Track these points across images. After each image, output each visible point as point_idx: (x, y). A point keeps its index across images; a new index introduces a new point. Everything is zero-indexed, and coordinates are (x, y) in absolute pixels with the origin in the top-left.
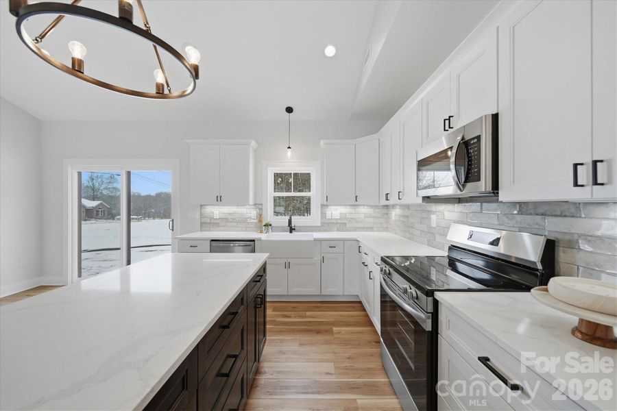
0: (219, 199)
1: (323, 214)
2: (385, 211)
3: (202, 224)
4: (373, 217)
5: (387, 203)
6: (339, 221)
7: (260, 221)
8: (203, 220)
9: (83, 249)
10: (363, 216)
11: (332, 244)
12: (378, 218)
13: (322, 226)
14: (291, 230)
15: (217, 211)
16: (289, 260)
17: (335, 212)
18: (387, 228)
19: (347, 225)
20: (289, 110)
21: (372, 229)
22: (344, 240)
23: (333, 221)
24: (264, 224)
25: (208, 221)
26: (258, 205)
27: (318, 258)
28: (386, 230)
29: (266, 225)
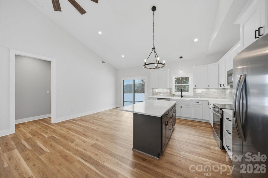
0: (159, 87)
1: (194, 92)
2: (224, 91)
3: (153, 94)
4: (217, 93)
5: (224, 87)
6: (201, 94)
7: (171, 94)
8: (154, 93)
9: (124, 101)
10: (212, 92)
11: (197, 101)
12: (220, 93)
13: (194, 96)
14: (182, 97)
15: (157, 90)
16: (181, 106)
17: (199, 91)
18: (224, 97)
19: (205, 96)
20: (181, 57)
21: (217, 98)
22: (202, 100)
23: (198, 94)
24: (172, 94)
25: (155, 93)
26: (170, 89)
27: (192, 106)
28: (224, 98)
29: (173, 95)
